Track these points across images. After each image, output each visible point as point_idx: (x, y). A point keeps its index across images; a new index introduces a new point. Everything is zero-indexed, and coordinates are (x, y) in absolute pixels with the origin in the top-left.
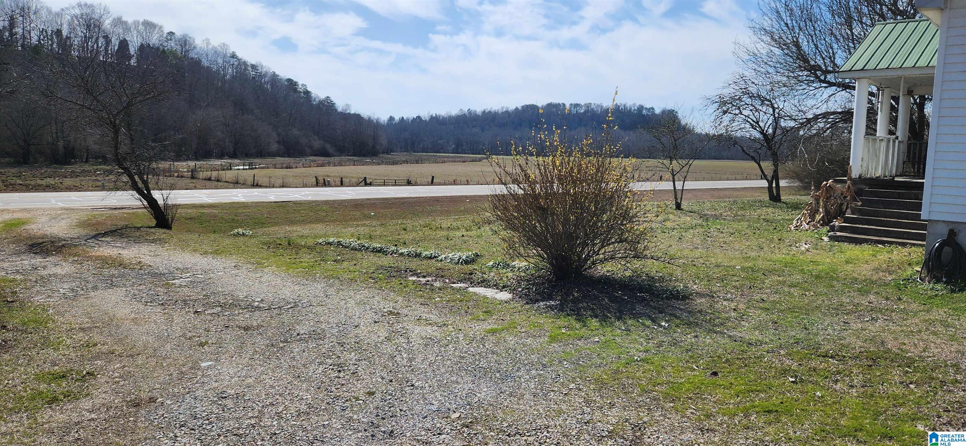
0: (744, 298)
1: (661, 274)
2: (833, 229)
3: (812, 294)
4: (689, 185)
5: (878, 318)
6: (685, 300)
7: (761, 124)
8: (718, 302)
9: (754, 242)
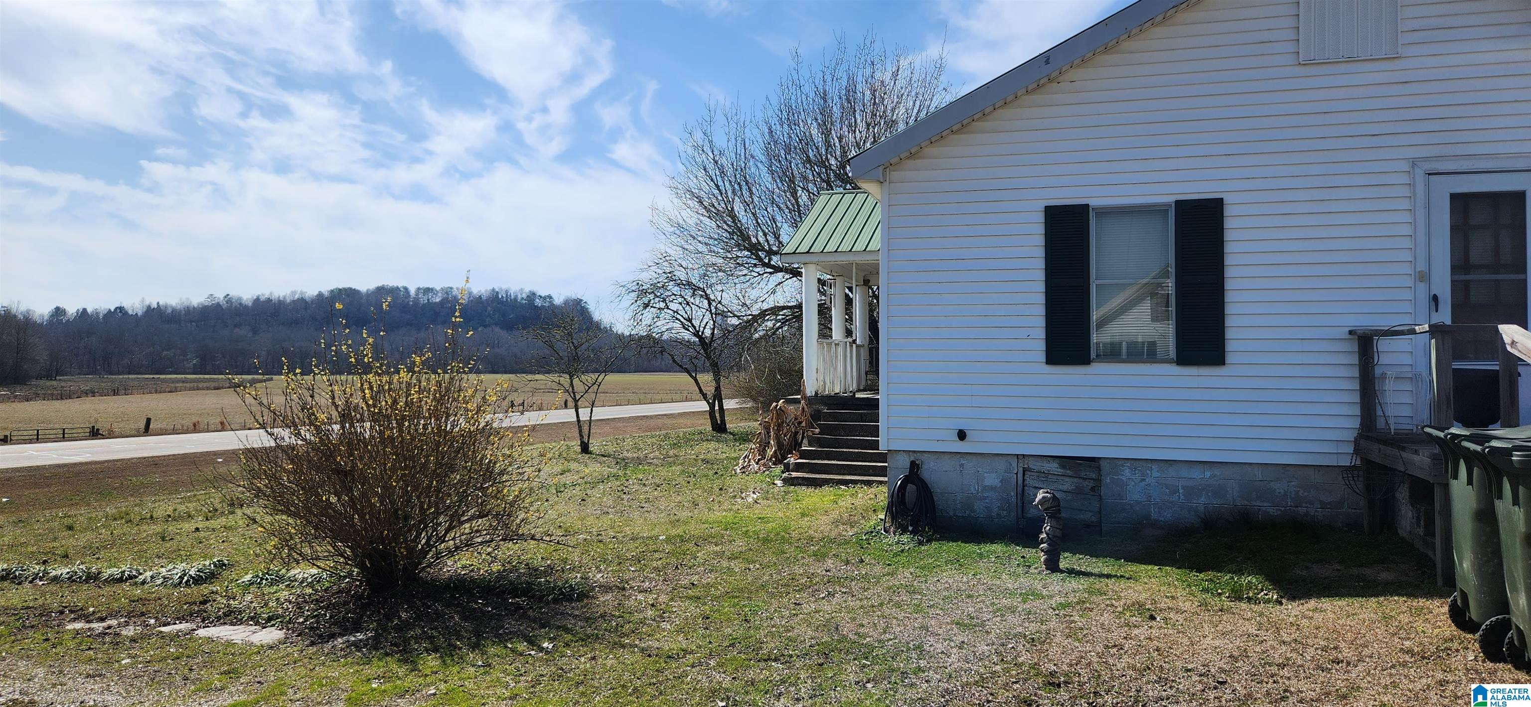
0: (668, 585)
1: (549, 562)
2: (787, 468)
3: (758, 566)
4: (600, 413)
5: (835, 592)
6: (582, 600)
7: (696, 323)
8: (630, 596)
9: (686, 497)
